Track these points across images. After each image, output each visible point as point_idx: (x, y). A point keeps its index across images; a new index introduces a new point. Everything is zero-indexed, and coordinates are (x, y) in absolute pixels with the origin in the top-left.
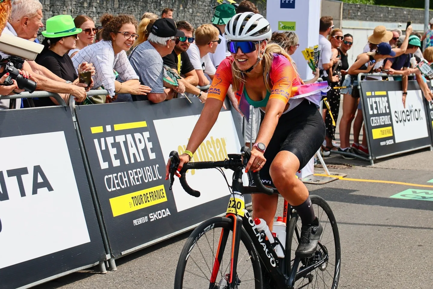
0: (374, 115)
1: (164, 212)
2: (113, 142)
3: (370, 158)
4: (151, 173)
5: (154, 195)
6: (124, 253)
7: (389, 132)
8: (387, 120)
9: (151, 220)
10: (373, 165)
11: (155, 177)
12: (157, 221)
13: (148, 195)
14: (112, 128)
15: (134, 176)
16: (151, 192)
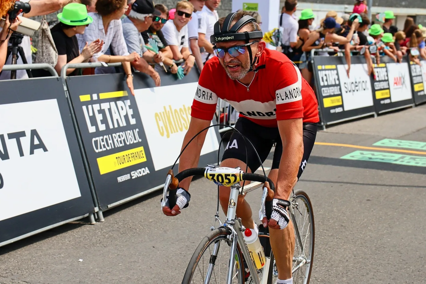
0: (324, 86)
1: (144, 171)
2: (99, 109)
3: (322, 124)
4: (132, 136)
5: (134, 156)
6: (110, 206)
7: (338, 101)
8: (336, 90)
9: (133, 178)
10: (325, 130)
11: (135, 140)
12: (138, 178)
13: (130, 156)
14: (98, 96)
15: (117, 139)
16: (132, 153)
